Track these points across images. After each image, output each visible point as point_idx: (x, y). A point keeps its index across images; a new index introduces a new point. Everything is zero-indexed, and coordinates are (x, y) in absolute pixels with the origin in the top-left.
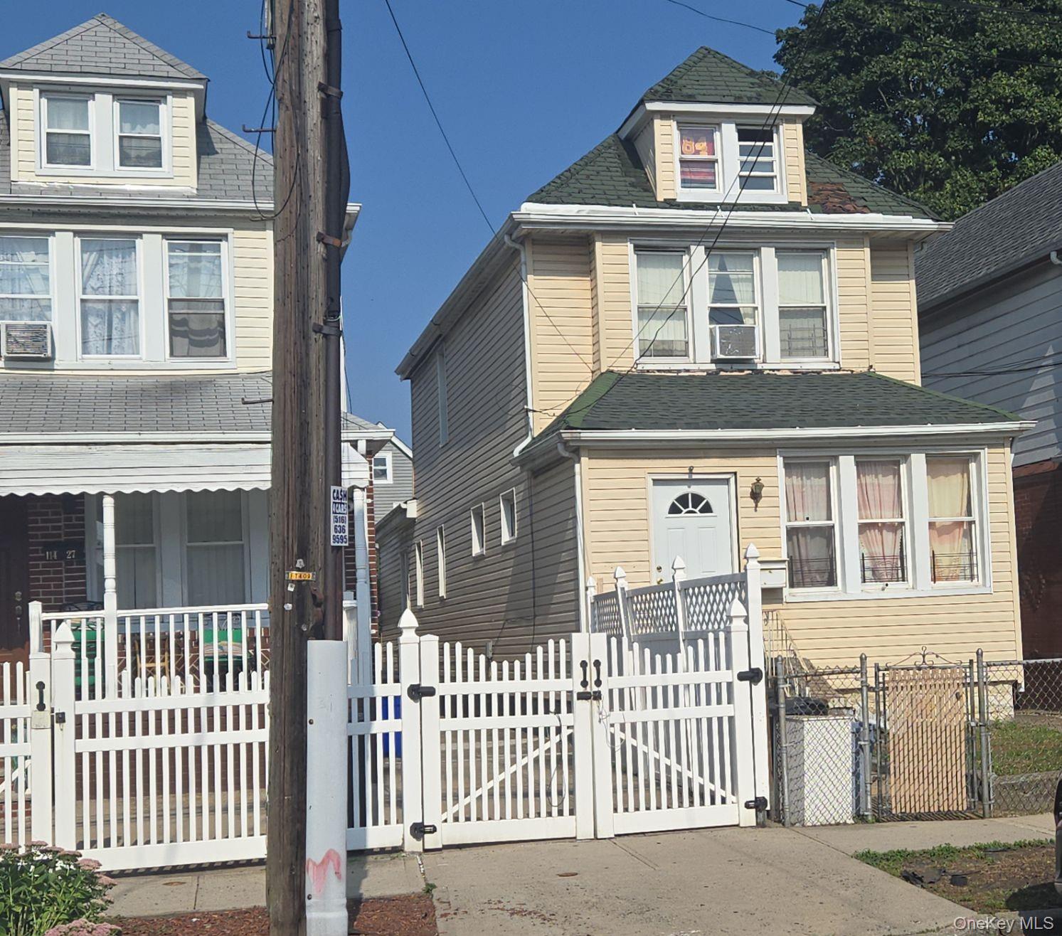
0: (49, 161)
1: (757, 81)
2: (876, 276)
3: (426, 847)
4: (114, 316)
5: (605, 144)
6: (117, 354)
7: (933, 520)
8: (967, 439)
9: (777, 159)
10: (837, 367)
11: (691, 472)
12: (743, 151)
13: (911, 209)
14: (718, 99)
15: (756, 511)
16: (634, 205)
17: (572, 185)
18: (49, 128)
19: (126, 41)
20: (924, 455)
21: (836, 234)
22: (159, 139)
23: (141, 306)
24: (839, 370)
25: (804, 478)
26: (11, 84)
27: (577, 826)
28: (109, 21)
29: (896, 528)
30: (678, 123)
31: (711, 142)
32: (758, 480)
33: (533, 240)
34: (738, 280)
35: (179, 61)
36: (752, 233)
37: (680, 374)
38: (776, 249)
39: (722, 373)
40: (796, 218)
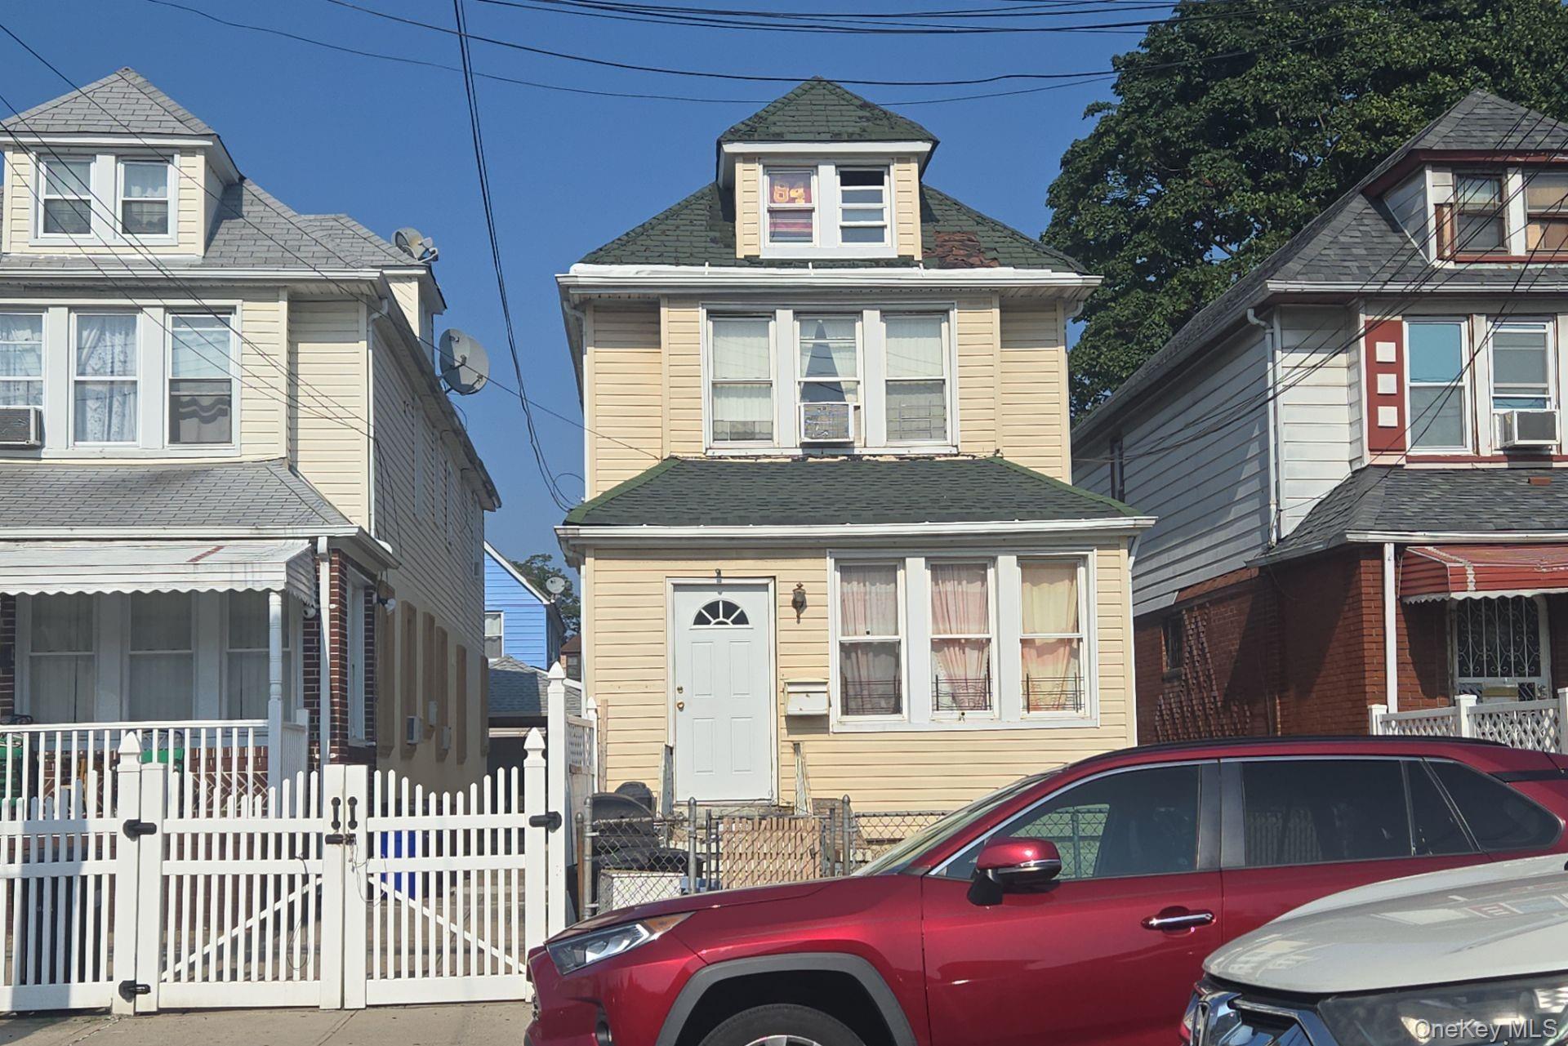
0: (46, 231)
1: (868, 114)
2: (1005, 343)
3: (137, 1010)
4: (115, 399)
5: (698, 195)
6: (116, 441)
7: (1028, 636)
8: (1070, 538)
9: (888, 205)
10: (954, 451)
11: (719, 577)
12: (847, 197)
13: (1053, 261)
14: (811, 137)
15: (798, 622)
16: (707, 264)
17: (640, 243)
18: (47, 193)
19: (142, 96)
20: (1015, 557)
21: (957, 293)
22: (166, 203)
23: (140, 386)
24: (956, 455)
25: (867, 583)
26: (6, 148)
27: (320, 993)
28: (130, 76)
29: (982, 645)
30: (764, 167)
31: (808, 187)
32: (800, 587)
33: (595, 307)
34: (840, 349)
35: (190, 116)
36: (851, 294)
37: (759, 461)
38: (881, 312)
39: (811, 460)
40: (903, 274)
